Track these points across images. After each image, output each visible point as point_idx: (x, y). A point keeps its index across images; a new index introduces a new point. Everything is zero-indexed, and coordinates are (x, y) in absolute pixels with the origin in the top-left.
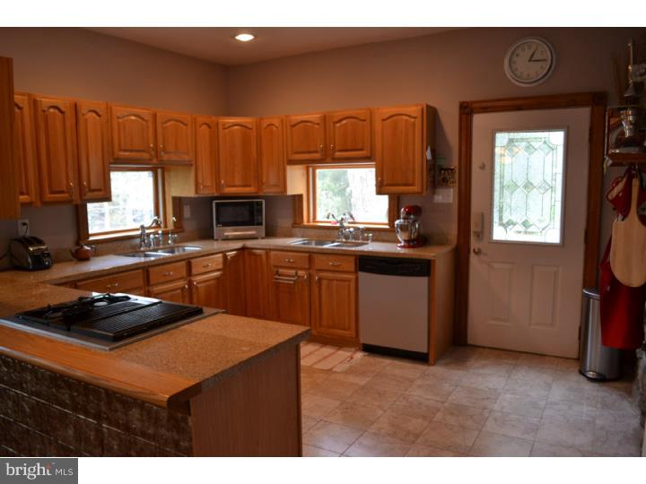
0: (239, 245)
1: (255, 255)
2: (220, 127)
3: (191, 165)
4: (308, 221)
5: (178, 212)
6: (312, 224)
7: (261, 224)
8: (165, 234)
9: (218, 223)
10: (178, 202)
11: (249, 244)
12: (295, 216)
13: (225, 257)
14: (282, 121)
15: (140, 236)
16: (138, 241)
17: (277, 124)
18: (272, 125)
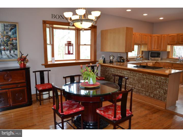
0: (156, 61)
1: (159, 63)
2: (153, 36)
3: (147, 44)
4: (171, 57)
5: (142, 54)
6: (171, 58)
7: (160, 57)
8: (140, 58)
9: (151, 56)
10: (142, 52)
11: (158, 61)
12: (168, 56)
13: (153, 63)
14: (167, 36)
15: (136, 58)
16: (135, 59)
17: (166, 36)
18: (165, 36)
